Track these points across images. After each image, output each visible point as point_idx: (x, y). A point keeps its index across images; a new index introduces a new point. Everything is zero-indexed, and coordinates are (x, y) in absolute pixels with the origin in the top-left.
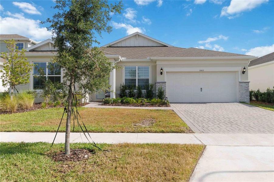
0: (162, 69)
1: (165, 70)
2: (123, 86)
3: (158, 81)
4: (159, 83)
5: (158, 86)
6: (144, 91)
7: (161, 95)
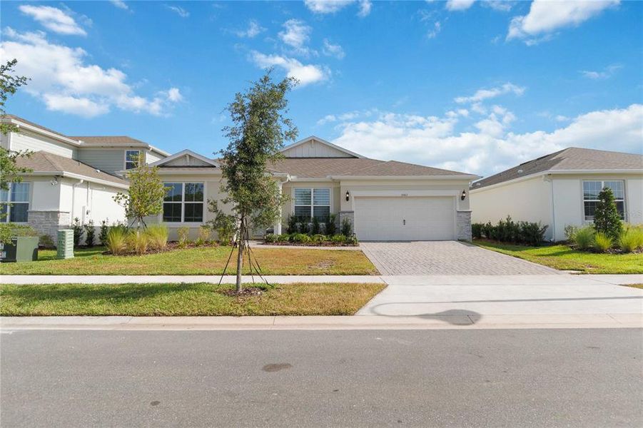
0: (348, 193)
1: (353, 194)
2: (292, 218)
3: (342, 210)
4: (344, 212)
5: (342, 218)
6: (322, 225)
7: (347, 230)
